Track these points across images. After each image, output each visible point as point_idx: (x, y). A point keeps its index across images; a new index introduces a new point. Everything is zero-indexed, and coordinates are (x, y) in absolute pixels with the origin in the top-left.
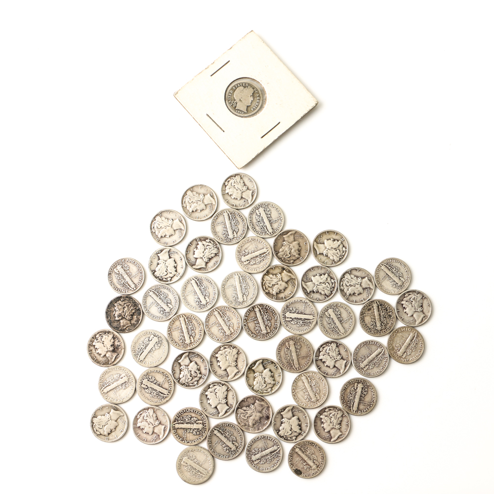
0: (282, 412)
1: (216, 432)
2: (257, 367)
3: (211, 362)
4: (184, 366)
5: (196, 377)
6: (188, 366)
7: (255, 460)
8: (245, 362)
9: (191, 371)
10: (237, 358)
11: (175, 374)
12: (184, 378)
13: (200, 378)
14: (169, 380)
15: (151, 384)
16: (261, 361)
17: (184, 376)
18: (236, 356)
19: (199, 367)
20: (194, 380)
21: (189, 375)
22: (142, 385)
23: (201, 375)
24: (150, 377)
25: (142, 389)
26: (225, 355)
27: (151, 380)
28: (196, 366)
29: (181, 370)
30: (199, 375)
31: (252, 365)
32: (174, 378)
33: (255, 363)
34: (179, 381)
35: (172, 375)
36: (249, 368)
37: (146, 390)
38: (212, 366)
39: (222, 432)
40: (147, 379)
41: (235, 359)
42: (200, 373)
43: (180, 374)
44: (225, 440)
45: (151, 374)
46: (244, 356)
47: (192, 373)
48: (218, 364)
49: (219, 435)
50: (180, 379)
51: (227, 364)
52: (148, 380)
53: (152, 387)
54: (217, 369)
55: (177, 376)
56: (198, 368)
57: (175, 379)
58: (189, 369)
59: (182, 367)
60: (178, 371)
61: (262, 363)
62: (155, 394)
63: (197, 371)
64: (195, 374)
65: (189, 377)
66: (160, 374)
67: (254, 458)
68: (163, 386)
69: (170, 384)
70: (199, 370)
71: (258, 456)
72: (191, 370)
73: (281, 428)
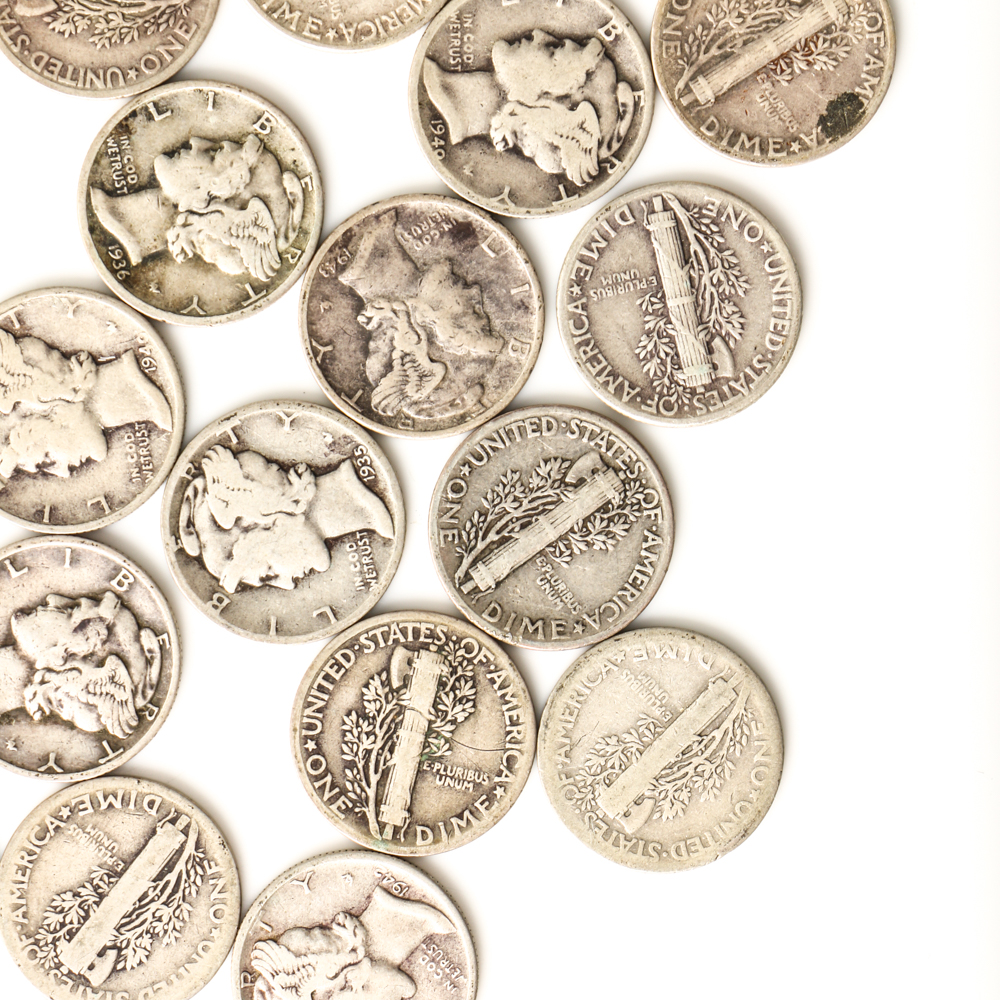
0: (445, 136)
1: (483, 577)
2: (130, 230)
3: (37, 516)
4: (29, 692)
5: (110, 629)
6: (31, 668)
7: (706, 368)
8: (85, 299)
9: (69, 656)
10: (51, 347)
11: (67, 763)
12: (104, 707)
13: (124, 604)
14: (94, 803)
15: (99, 926)
16: (98, 198)
17: (91, 707)
18: (35, 351)
19: (52, 601)
20: (131, 650)
21: (90, 672)
22: (96, 978)
23: (109, 600)
24: (54, 919)
25: (112, 985)
26: (13, 419)
27: (73, 916)
28: (45, 619)
29: (51, 719)
30: (107, 609)
31: (109, 263)
32: (92, 773)
33: (103, 241)
34: (117, 745)
35: (67, 778)
36: (129, 283)
37: (132, 961)
38: (63, 512)
39: (493, 537)
40: (62, 945)
41: (53, 362)
42: (96, 599)
43: (71, 725)
44: (544, 532)
45: (35, 911)
46: (47, 296)
47: (80, 646)
48: (61, 471)
49: (503, 562)
50: (102, 735)
51: (72, 416)
52: (71, 934)
53: (116, 920)
54: (88, 487)
55: (79, 749)
56: (60, 609)
57: (94, 765)
58: (56, 664)
59: (31, 708)
60: (50, 739)
61: (112, 193)
62: (166, 912)
63: (79, 616)
64: (91, 630)
65: (103, 673)
66: (47, 855)
67: (695, 374)
68: (129, 847)
69: (125, 801)
70: (71, 603)
71: (689, 345)
72: (60, 651)
73: (547, 164)
